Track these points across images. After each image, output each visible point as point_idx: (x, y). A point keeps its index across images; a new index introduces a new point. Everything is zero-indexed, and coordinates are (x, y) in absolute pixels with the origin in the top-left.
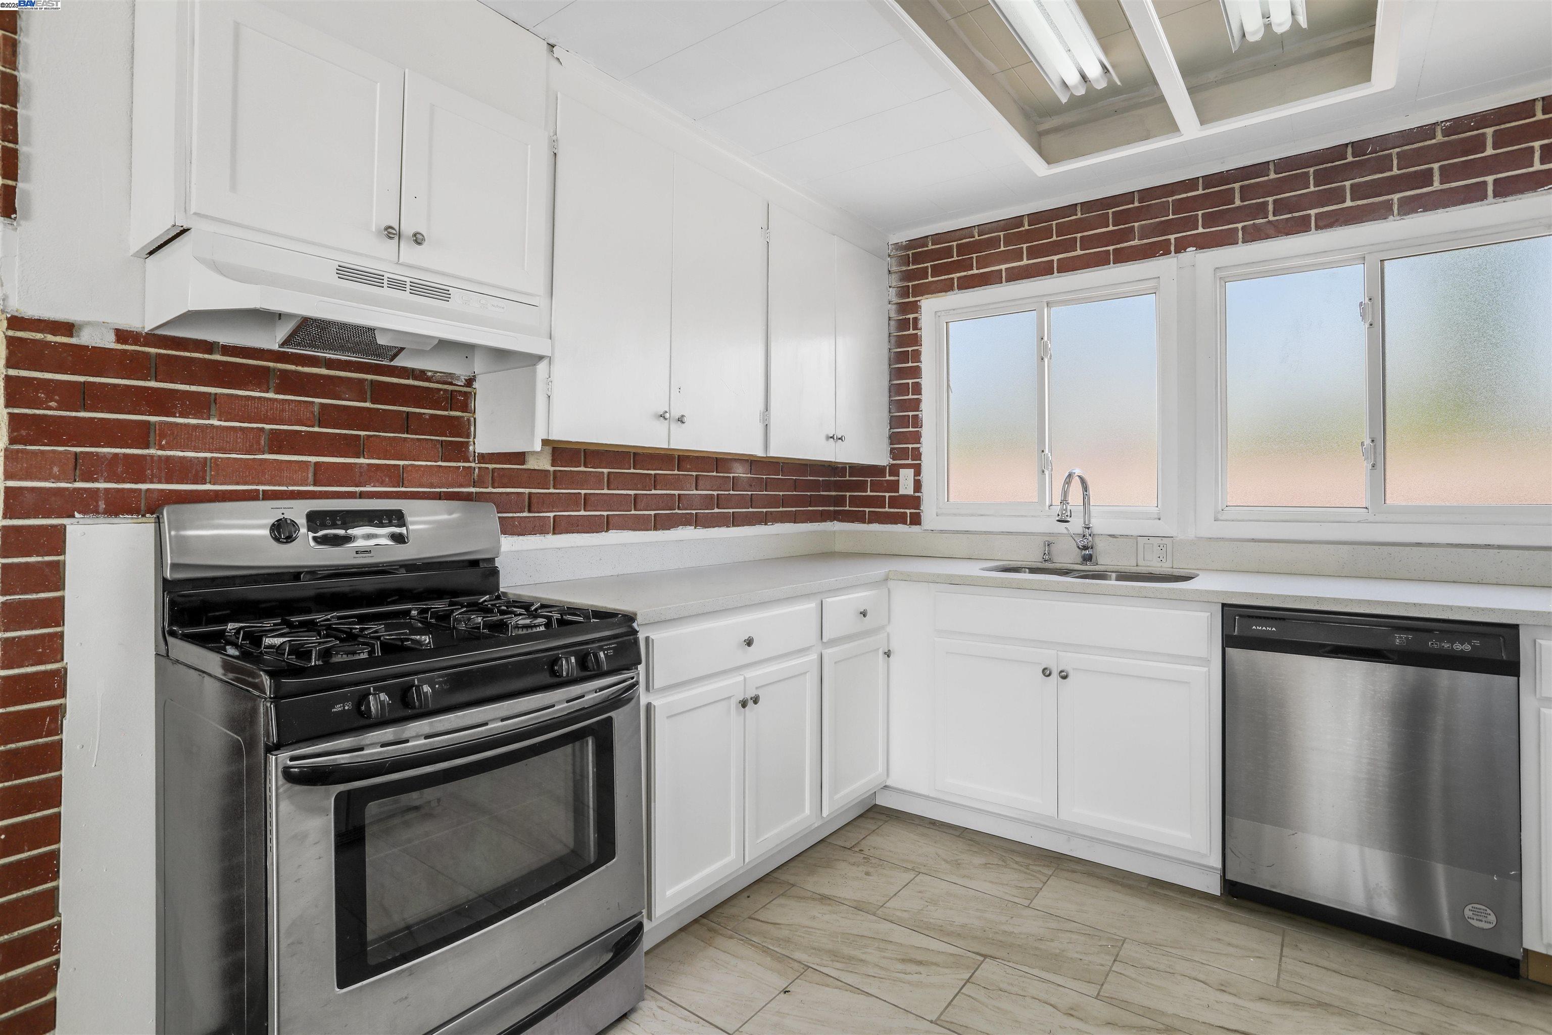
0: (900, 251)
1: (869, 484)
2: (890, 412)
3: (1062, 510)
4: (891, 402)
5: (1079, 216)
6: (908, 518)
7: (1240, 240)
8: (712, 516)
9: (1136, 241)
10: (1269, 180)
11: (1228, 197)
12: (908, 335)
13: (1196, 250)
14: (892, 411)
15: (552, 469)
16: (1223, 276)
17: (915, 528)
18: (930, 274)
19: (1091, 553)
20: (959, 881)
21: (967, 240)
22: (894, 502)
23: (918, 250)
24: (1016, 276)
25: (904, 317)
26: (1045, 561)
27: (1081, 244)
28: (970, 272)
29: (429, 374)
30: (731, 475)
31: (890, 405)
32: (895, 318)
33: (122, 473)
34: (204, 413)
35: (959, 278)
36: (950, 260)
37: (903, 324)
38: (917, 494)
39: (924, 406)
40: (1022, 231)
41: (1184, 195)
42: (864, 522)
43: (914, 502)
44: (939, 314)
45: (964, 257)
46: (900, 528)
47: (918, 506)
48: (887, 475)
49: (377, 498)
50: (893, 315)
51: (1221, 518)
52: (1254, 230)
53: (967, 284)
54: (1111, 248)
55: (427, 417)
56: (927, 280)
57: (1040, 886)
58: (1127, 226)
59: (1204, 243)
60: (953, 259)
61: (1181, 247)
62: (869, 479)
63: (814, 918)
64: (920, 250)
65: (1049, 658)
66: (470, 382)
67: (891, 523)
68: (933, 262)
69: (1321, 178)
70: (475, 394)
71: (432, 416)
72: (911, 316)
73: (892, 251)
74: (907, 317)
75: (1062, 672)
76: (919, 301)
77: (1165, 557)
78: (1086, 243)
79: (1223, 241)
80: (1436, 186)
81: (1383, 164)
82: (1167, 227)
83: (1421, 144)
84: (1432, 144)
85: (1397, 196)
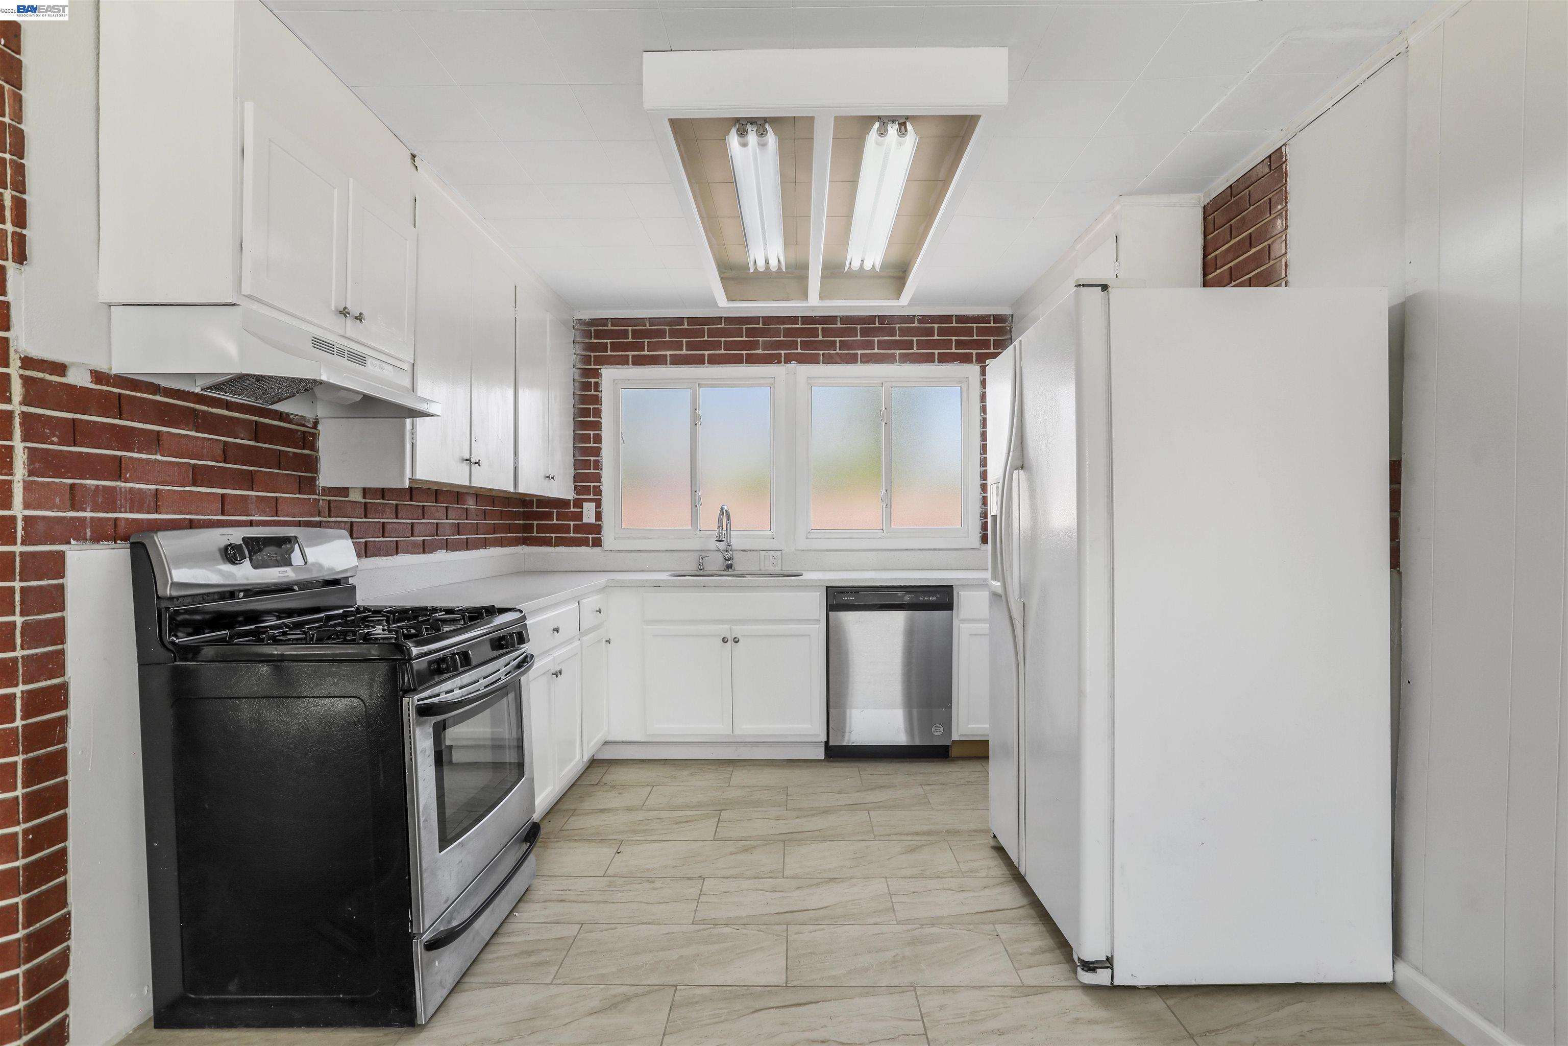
0: (584, 326)
1: (555, 514)
2: (574, 456)
3: (719, 533)
4: (575, 448)
5: (723, 326)
6: (591, 541)
7: (821, 362)
8: (456, 541)
9: (761, 351)
10: (837, 327)
11: (814, 332)
12: (589, 395)
13: (798, 363)
14: (576, 456)
15: (364, 501)
16: (811, 382)
17: (597, 550)
18: (609, 349)
19: (732, 563)
20: (681, 784)
21: (641, 327)
22: (577, 529)
23: (599, 328)
24: (678, 361)
25: (586, 380)
26: (700, 570)
27: (724, 346)
28: (642, 353)
29: (291, 416)
30: (465, 507)
31: (574, 450)
32: (579, 380)
33: (102, 503)
34: (153, 448)
35: (633, 356)
36: (625, 340)
37: (586, 386)
38: (598, 523)
39: (604, 453)
40: (683, 329)
41: (790, 326)
42: (551, 546)
43: (596, 528)
44: (616, 381)
45: (637, 340)
46: (583, 549)
47: (599, 532)
48: (572, 507)
49: (262, 526)
50: (577, 377)
51: (810, 537)
52: (829, 357)
53: (640, 361)
54: (744, 352)
55: (291, 455)
56: (607, 354)
57: (730, 776)
58: (755, 339)
59: (803, 360)
60: (628, 340)
61: (788, 360)
62: (555, 511)
63: (605, 820)
64: (601, 328)
65: (724, 630)
66: (316, 423)
67: (576, 546)
68: (612, 339)
69: (864, 332)
70: (319, 434)
71: (294, 453)
72: (593, 380)
73: (576, 324)
74: (590, 380)
75: (735, 638)
76: (600, 369)
77: (777, 564)
78: (728, 346)
79: (812, 360)
80: (915, 350)
81: (892, 332)
82: (779, 345)
83: (909, 325)
84: (914, 327)
85: (898, 352)
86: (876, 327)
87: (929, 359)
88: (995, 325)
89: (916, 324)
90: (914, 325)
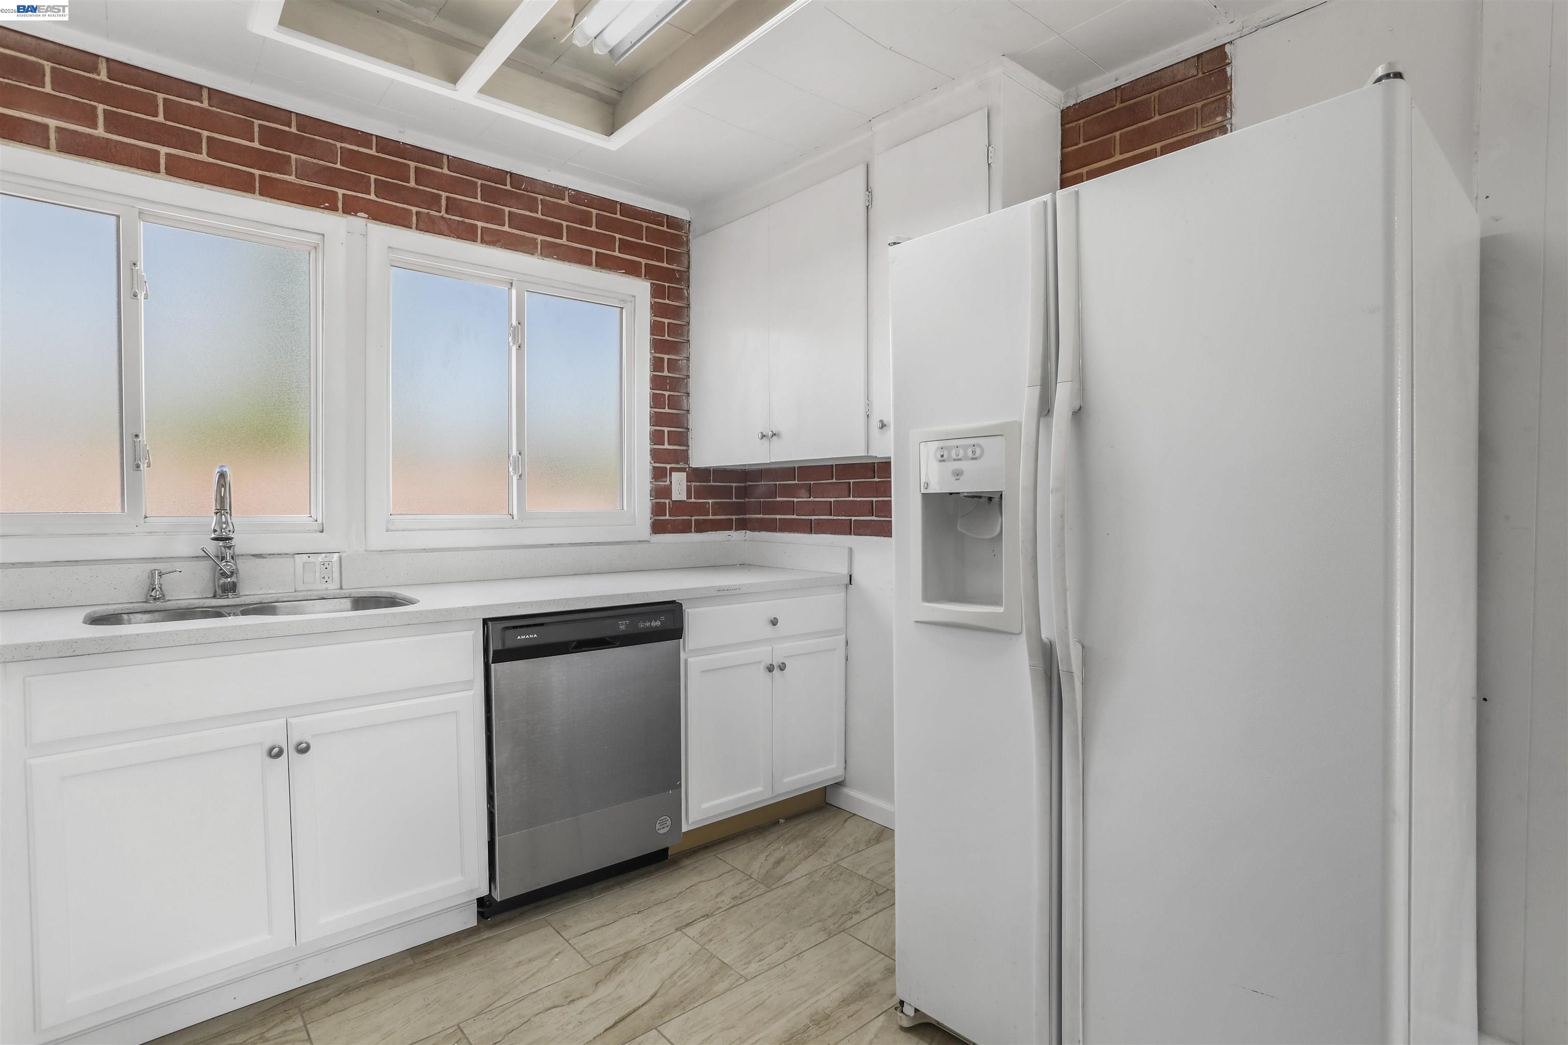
7: (414, 225)
9: (293, 177)
10: (443, 174)
11: (400, 170)
13: (368, 218)
19: (231, 582)
24: (81, 147)
26: (155, 599)
27: (206, 147)
41: (355, 148)
52: (429, 221)
54: (256, 172)
58: (280, 152)
59: (379, 215)
61: (351, 208)
69: (488, 193)
77: (331, 578)
78: (219, 150)
79: (398, 219)
80: (564, 241)
81: (531, 205)
82: (333, 177)
83: (556, 200)
84: (563, 205)
85: (540, 238)
86: (507, 190)
87: (582, 259)
88: (668, 230)
89: (566, 202)
90: (563, 202)
